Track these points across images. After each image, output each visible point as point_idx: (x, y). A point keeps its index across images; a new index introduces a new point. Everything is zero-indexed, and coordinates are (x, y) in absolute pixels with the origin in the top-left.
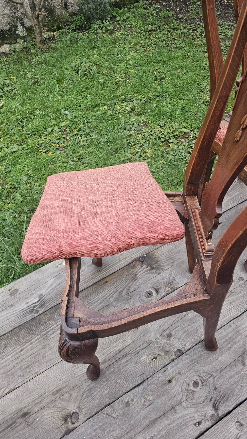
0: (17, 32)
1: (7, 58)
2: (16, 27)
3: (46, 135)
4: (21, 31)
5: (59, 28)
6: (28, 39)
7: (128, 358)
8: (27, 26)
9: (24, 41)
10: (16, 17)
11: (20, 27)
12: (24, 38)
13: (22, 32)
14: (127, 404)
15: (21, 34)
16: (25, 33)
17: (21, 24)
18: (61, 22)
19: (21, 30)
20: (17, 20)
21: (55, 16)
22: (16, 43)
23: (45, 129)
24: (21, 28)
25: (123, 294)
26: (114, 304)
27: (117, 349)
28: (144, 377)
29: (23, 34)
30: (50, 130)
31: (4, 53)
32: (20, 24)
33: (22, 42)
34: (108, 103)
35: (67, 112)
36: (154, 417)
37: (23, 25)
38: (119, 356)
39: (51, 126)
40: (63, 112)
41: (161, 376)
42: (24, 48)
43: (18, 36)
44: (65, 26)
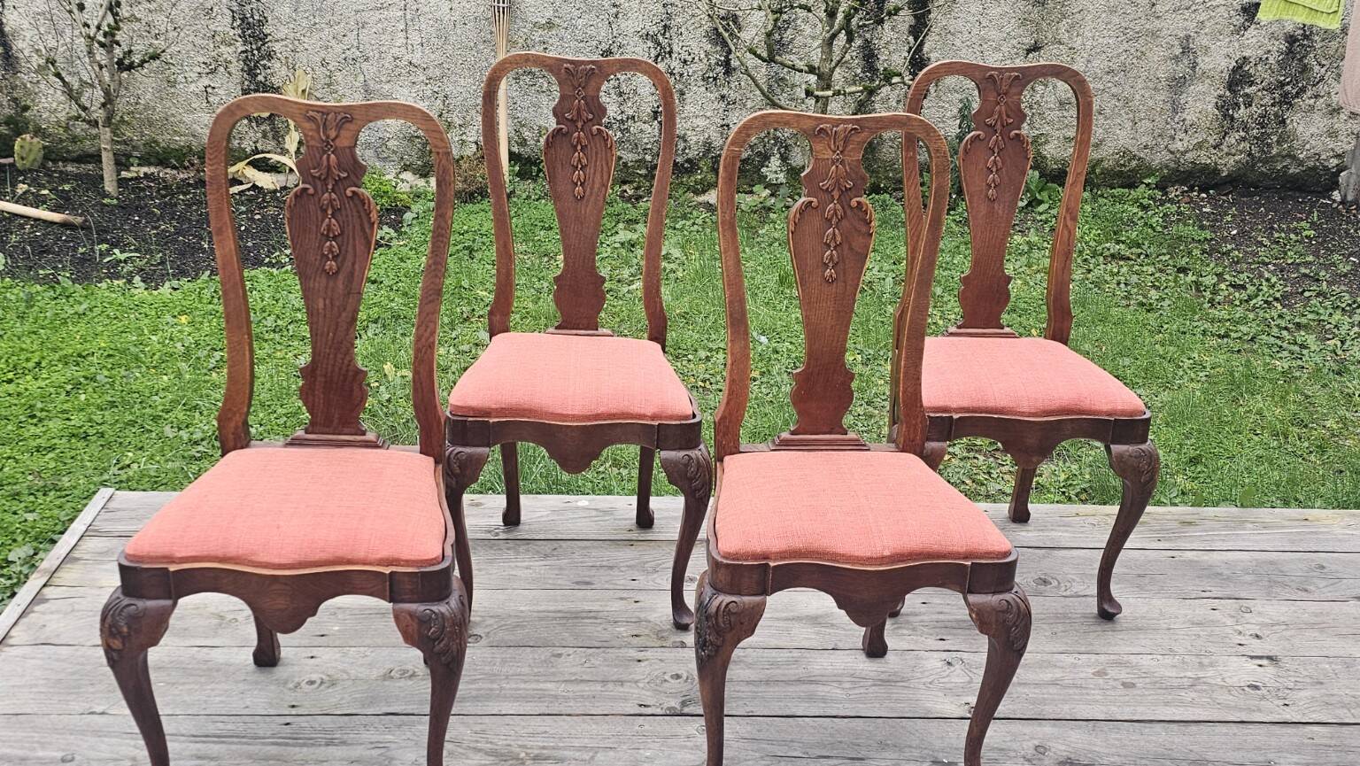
0: (764, 170)
1: (708, 215)
2: (766, 157)
3: (689, 361)
4: (774, 170)
5: (876, 189)
6: (783, 191)
7: (598, 621)
8: (794, 164)
9: (772, 195)
10: (776, 138)
11: (775, 162)
12: (774, 188)
13: (776, 172)
14: (559, 655)
15: (771, 176)
16: (782, 177)
17: (781, 155)
18: (887, 178)
19: (774, 168)
20: (775, 145)
21: (875, 161)
22: (751, 192)
23: (696, 351)
24: (778, 163)
25: (649, 565)
26: (623, 569)
27: (587, 608)
28: (605, 644)
29: (777, 179)
30: (703, 354)
31: (711, 205)
32: (778, 156)
33: (764, 195)
34: (871, 352)
35: (763, 339)
36: (585, 677)
37: (784, 158)
38: (584, 615)
39: (711, 350)
40: (755, 334)
41: (633, 653)
42: (764, 207)
43: (762, 179)
44: (895, 190)
